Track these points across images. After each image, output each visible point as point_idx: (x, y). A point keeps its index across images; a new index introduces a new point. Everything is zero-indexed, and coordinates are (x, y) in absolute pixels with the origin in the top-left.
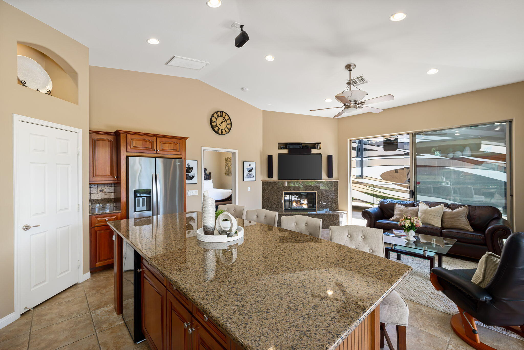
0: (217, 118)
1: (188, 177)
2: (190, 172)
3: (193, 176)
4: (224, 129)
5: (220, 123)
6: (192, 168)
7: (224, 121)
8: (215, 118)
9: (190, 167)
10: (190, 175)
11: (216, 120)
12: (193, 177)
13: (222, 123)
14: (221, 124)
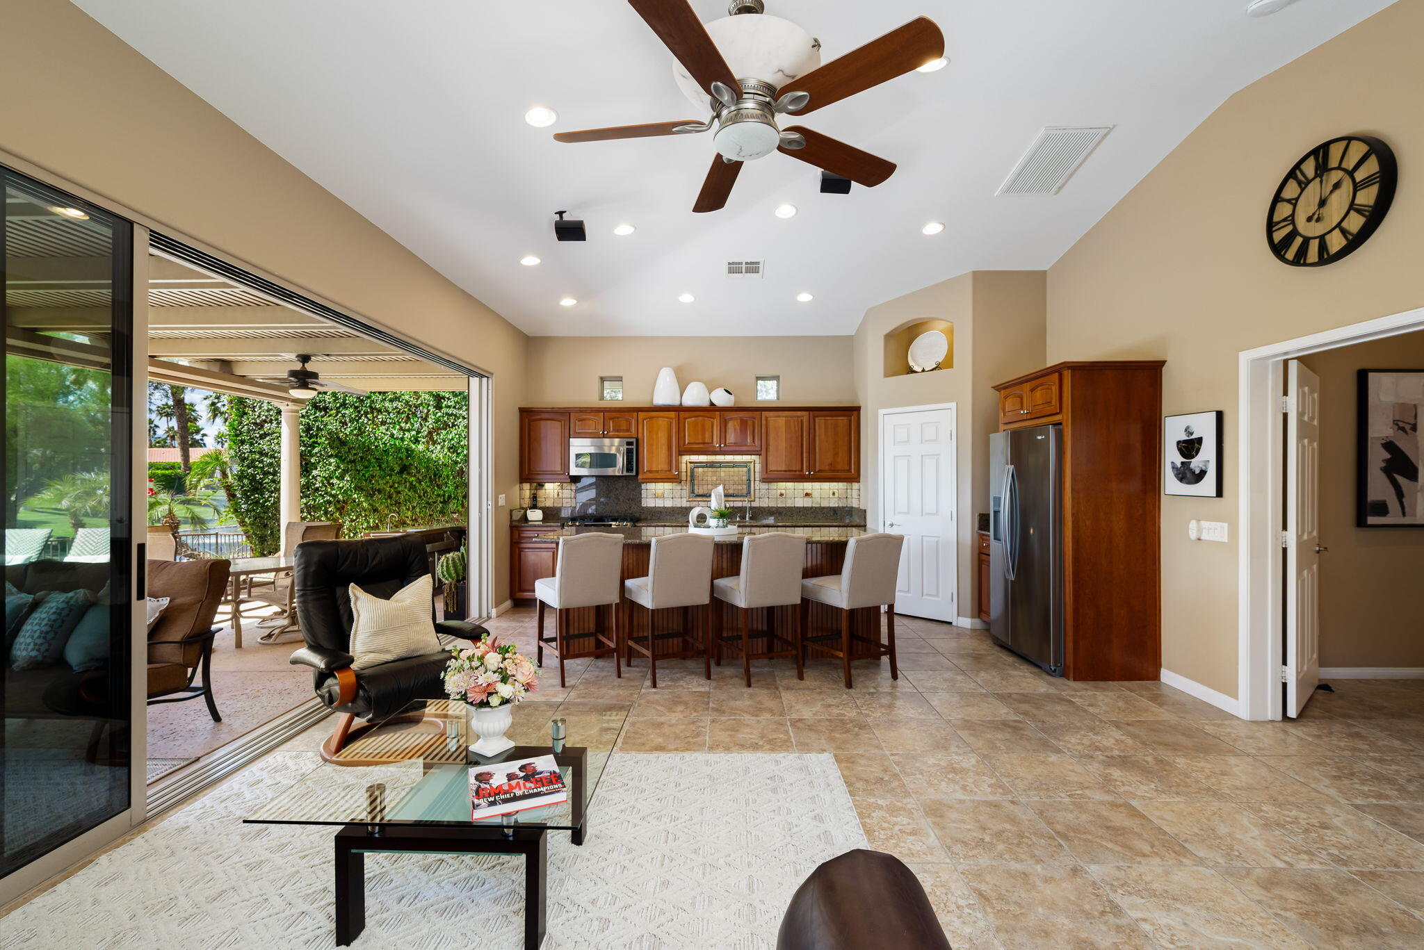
0: (1297, 199)
1: (1189, 475)
2: (1193, 457)
3: (1204, 468)
4: (1339, 225)
5: (1313, 208)
6: (1200, 440)
7: (1337, 186)
8: (1289, 201)
9: (1193, 437)
10: (1192, 466)
11: (1295, 206)
12: (1203, 473)
13: (1322, 203)
14: (1316, 216)
